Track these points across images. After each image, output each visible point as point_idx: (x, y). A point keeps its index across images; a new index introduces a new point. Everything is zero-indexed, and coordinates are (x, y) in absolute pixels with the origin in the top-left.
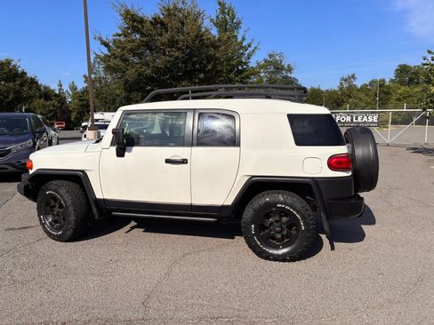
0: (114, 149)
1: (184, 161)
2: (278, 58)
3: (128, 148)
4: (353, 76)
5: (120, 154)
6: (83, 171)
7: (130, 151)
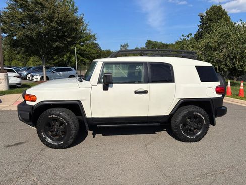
0: (101, 86)
1: (146, 92)
2: (88, 32)
3: (110, 85)
4: (127, 45)
5: (106, 88)
6: (79, 101)
7: (112, 87)
